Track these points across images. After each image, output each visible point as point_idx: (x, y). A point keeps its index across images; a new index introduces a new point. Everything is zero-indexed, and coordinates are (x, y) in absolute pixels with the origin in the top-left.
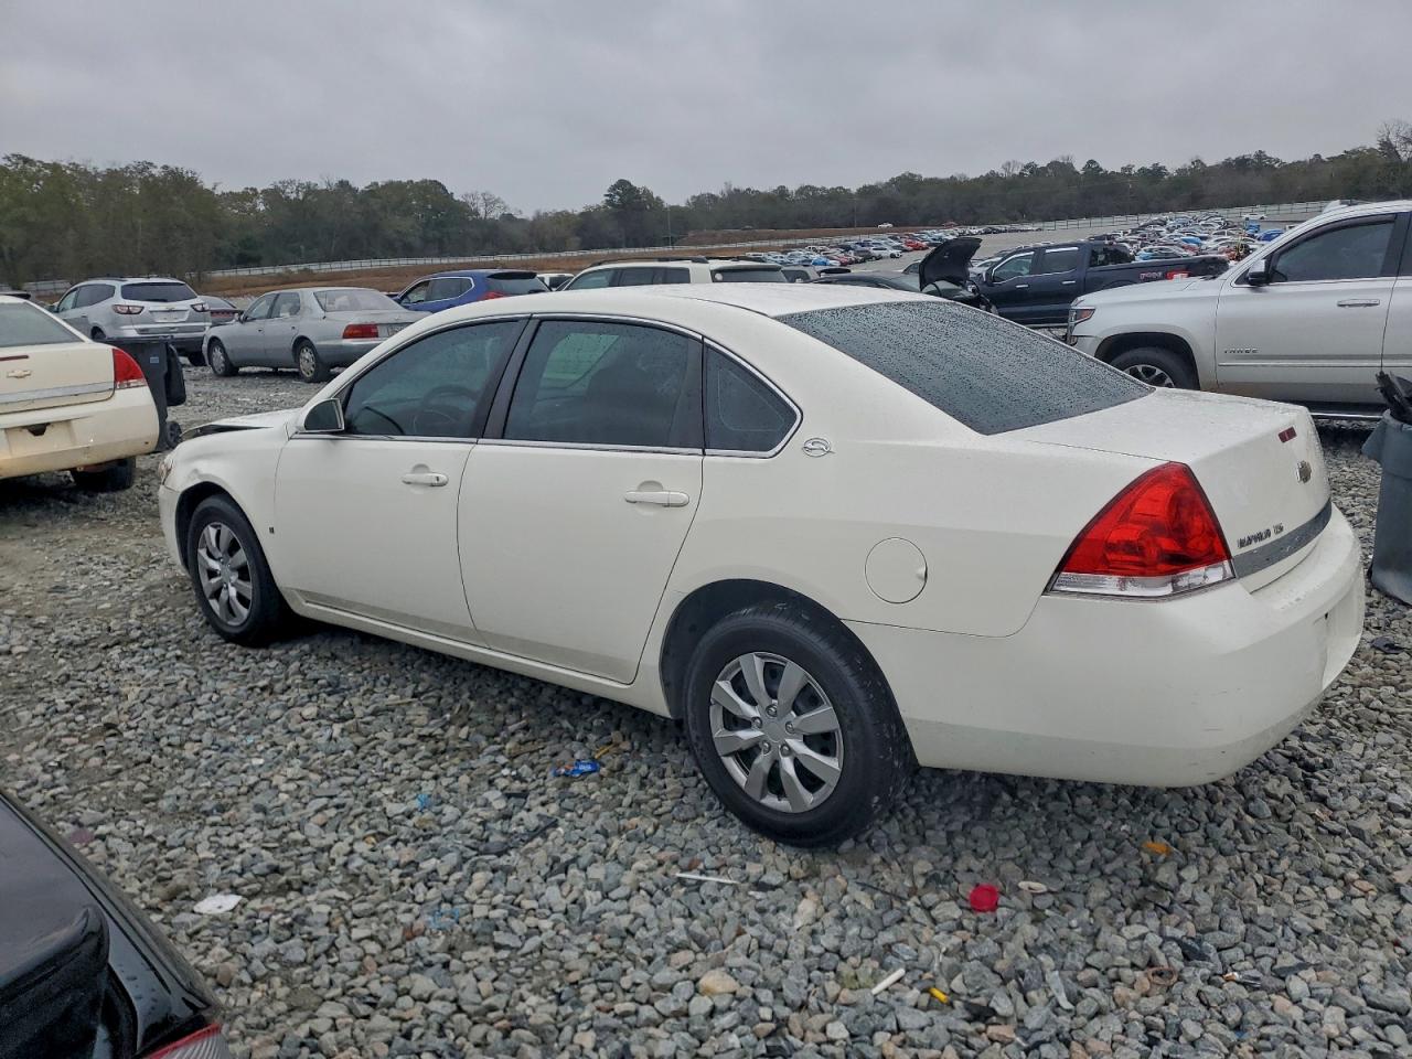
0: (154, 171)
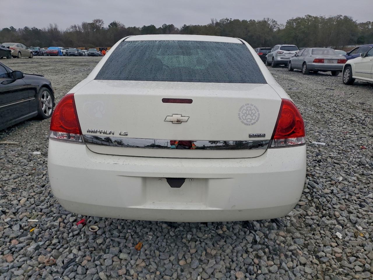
0: (341, 17)
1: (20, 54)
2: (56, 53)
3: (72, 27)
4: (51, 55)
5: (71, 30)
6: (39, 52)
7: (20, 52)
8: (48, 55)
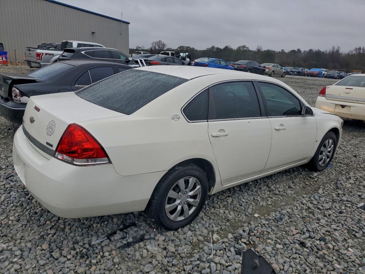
1: (273, 73)
2: (315, 74)
3: (356, 49)
4: (311, 76)
5: (354, 52)
6: (300, 73)
7: (273, 71)
8: (308, 76)
